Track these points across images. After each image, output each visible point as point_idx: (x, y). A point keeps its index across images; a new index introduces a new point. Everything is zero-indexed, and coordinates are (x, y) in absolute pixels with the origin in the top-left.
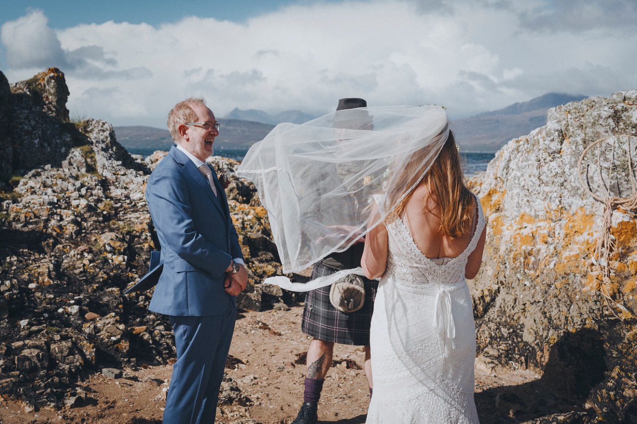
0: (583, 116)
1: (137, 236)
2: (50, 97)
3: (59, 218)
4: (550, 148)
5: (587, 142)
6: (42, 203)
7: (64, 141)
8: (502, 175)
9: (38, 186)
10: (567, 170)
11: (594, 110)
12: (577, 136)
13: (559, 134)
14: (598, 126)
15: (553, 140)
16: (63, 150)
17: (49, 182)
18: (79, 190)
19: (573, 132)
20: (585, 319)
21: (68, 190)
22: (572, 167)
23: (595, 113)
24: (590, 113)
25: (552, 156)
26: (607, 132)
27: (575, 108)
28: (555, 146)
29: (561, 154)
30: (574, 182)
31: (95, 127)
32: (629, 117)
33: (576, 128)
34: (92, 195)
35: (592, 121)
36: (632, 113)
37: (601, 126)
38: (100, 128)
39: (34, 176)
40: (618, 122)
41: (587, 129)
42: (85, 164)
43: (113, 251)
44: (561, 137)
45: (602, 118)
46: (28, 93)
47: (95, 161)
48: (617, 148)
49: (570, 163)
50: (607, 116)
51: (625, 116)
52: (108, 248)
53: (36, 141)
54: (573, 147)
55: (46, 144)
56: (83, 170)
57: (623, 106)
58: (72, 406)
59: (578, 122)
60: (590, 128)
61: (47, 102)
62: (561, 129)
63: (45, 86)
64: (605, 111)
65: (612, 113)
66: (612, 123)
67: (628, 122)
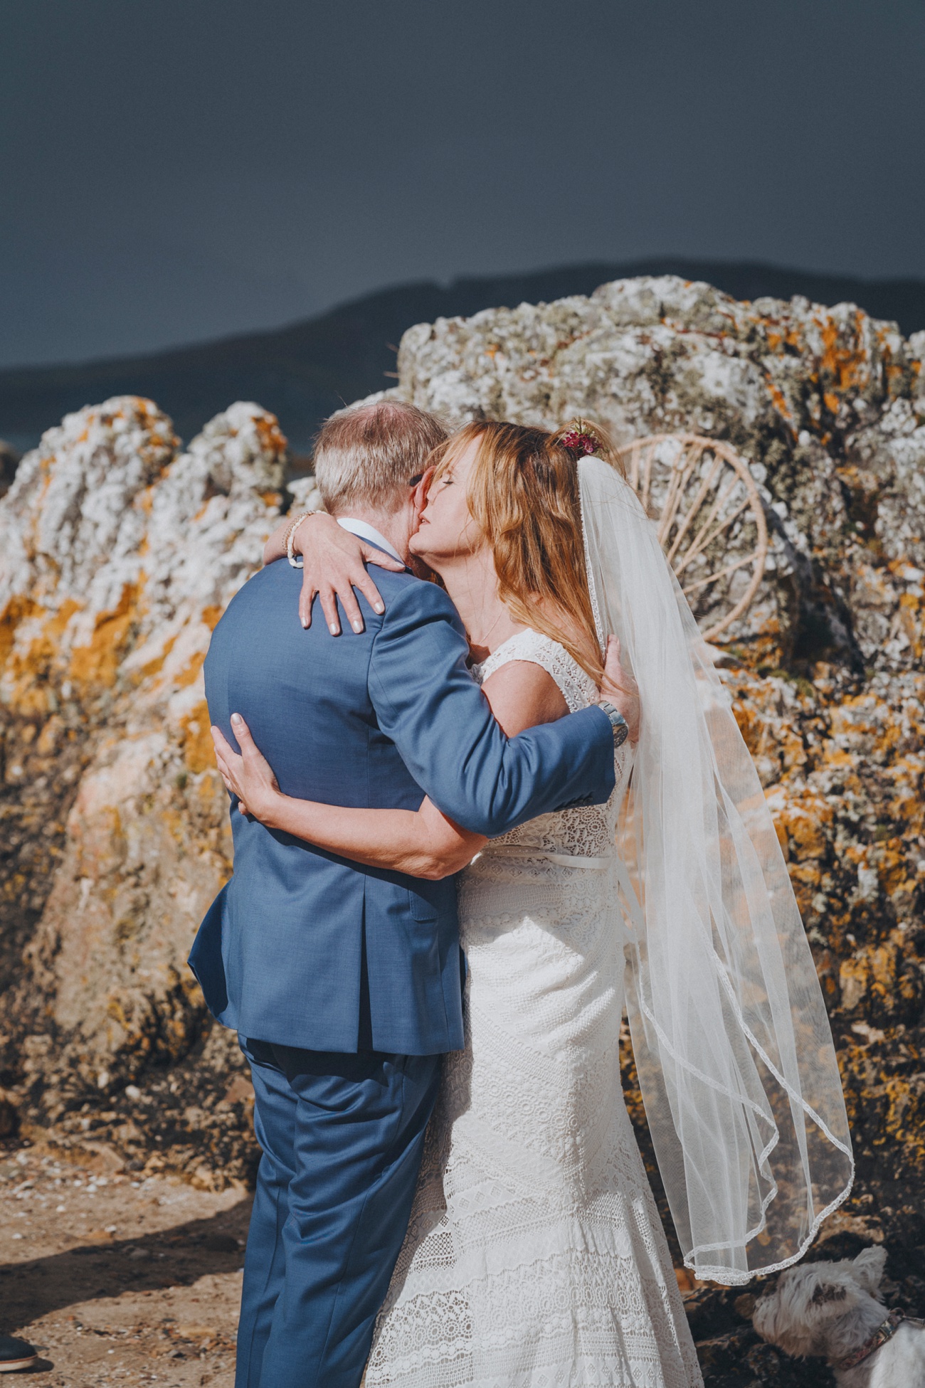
0: (545, 363)
8: (57, 547)
11: (588, 345)
14: (603, 401)
23: (593, 358)
24: (576, 358)
26: (632, 421)
27: (517, 335)
32: (694, 377)
33: (527, 404)
35: (586, 382)
36: (701, 362)
37: (613, 401)
40: (664, 391)
45: (617, 375)
50: (635, 370)
51: (680, 370)
59: (533, 384)
60: (579, 406)
62: (480, 406)
64: (628, 352)
65: (649, 359)
66: (648, 394)
67: (692, 392)
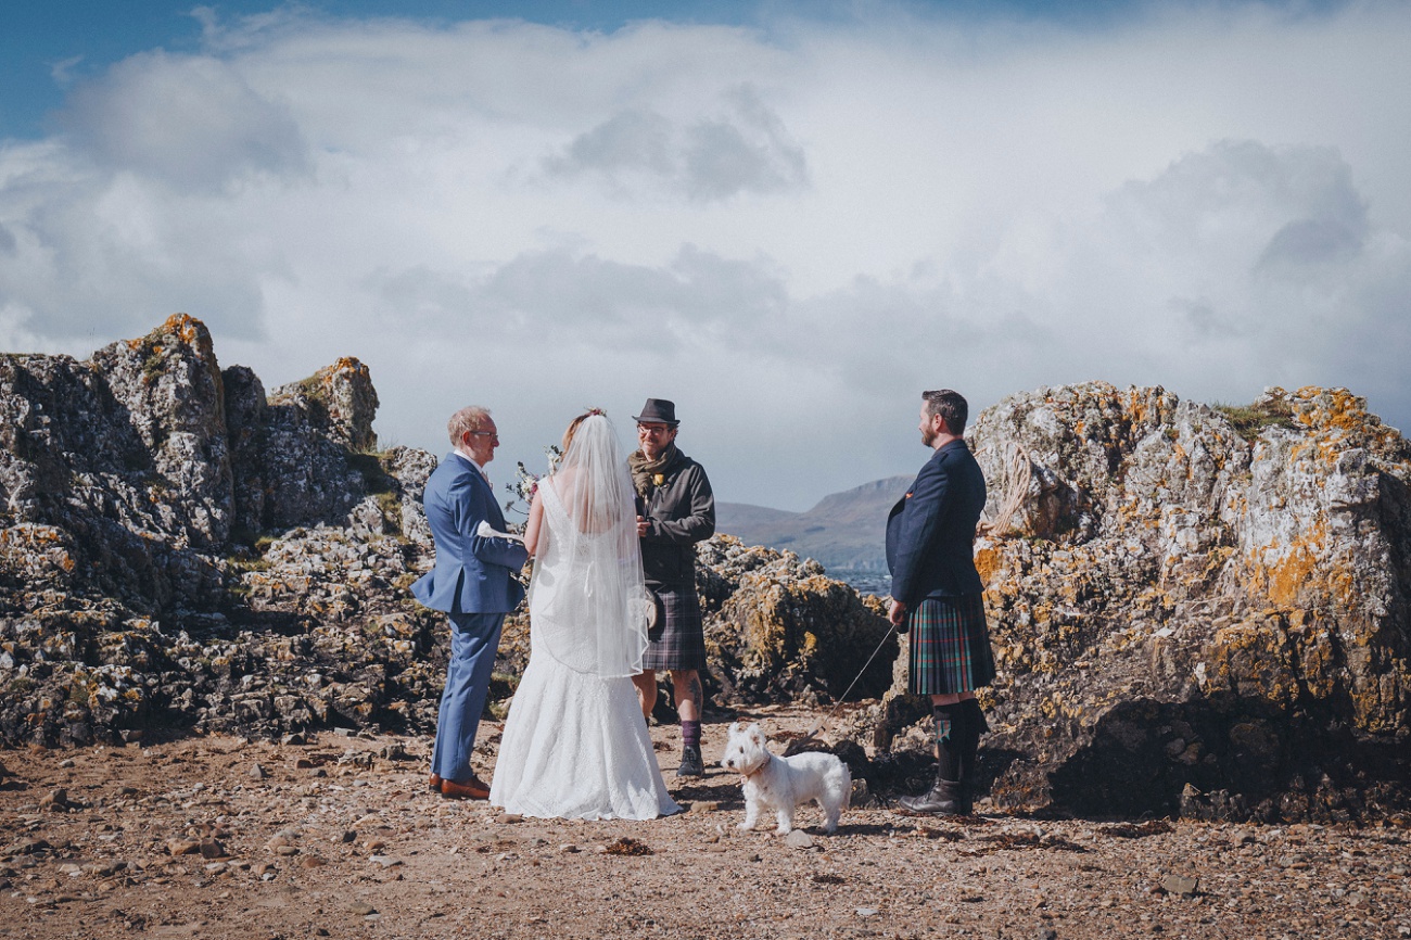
1: (439, 620)
2: (341, 411)
3: (323, 593)
6: (301, 573)
7: (351, 483)
9: (299, 551)
16: (347, 497)
17: (317, 546)
18: (364, 558)
21: (347, 557)
31: (407, 460)
34: (384, 565)
38: (415, 462)
39: (295, 537)
42: (380, 521)
43: (397, 636)
46: (301, 404)
47: (400, 515)
52: (389, 631)
53: (302, 483)
55: (318, 489)
56: (378, 530)
58: (288, 743)
61: (335, 420)
63: (332, 392)
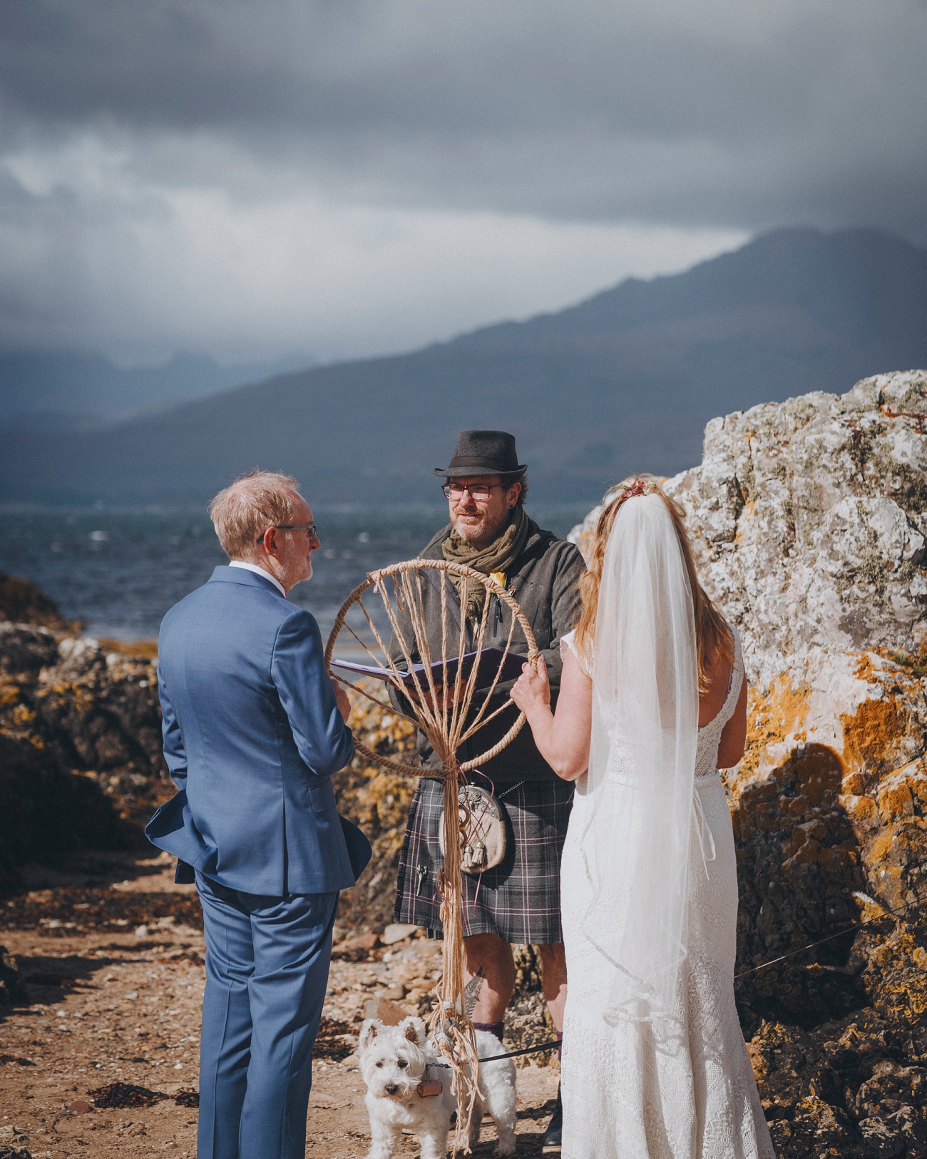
0: (786, 443)
4: (711, 528)
5: (794, 512)
10: (749, 582)
11: (808, 429)
12: (773, 495)
13: (729, 491)
14: (817, 471)
15: (716, 507)
19: (763, 486)
20: (789, 934)
22: (761, 574)
23: (811, 439)
24: (800, 438)
25: (715, 549)
26: (838, 485)
27: (769, 424)
28: (721, 521)
29: (735, 542)
30: (766, 612)
32: (888, 448)
33: (770, 476)
35: (805, 457)
36: (893, 438)
37: (824, 471)
40: (863, 462)
41: (795, 478)
44: (735, 499)
45: (826, 452)
48: (856, 527)
49: (756, 564)
50: (838, 447)
51: (878, 444)
54: (764, 524)
57: (874, 422)
59: (775, 460)
60: (800, 476)
62: (736, 479)
64: (834, 433)
65: (849, 437)
66: (849, 464)
67: (885, 461)
